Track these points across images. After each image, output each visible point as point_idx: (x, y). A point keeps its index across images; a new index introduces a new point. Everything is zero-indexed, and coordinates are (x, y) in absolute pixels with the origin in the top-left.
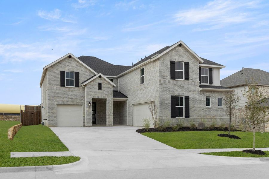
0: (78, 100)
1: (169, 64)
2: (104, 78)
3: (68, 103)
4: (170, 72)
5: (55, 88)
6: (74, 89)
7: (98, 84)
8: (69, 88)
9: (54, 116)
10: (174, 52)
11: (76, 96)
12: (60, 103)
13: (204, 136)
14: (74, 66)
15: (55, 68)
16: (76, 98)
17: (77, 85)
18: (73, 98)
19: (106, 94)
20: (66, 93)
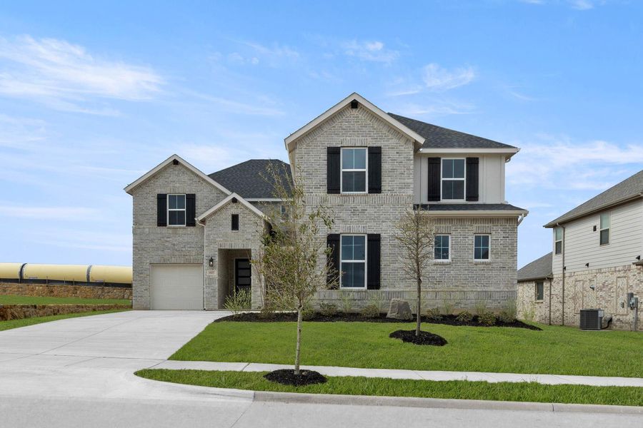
0: (194, 253)
1: (324, 156)
2: (243, 205)
3: (173, 260)
4: (325, 176)
5: (147, 230)
6: (184, 231)
7: (230, 218)
8: (174, 228)
9: (144, 287)
10: (337, 124)
11: (189, 246)
12: (156, 259)
13: (350, 334)
14: (185, 182)
15: (147, 190)
16: (189, 249)
17: (191, 223)
18: (184, 249)
19: (250, 239)
20: (168, 239)
